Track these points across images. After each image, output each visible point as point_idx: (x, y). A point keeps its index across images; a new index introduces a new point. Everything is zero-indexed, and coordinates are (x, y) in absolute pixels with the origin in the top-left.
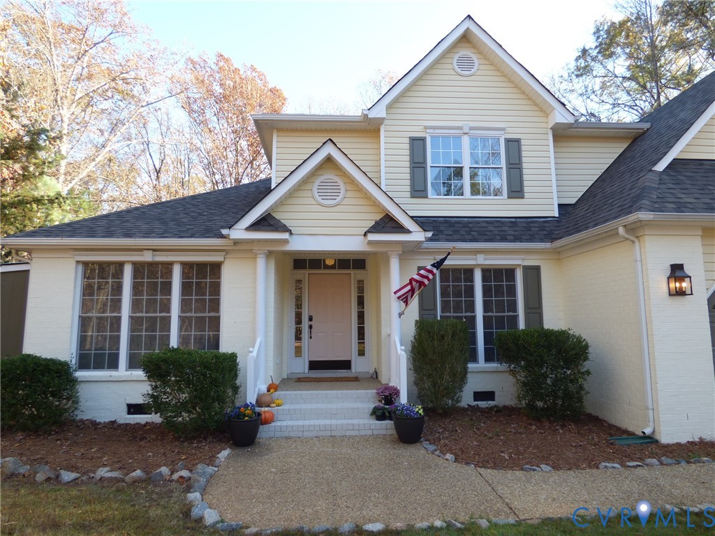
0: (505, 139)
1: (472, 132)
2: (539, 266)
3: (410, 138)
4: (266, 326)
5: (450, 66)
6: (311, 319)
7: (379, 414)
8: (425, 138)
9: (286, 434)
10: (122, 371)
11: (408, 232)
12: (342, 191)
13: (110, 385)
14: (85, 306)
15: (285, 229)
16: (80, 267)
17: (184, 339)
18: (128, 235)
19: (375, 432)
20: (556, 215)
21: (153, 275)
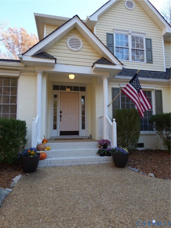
0: (145, 38)
1: (132, 34)
2: (161, 90)
3: (107, 33)
4: (42, 110)
5: (123, 5)
6: (61, 112)
7: (101, 153)
8: (113, 34)
9: (54, 165)
11: (114, 64)
12: (81, 44)
20: (165, 71)
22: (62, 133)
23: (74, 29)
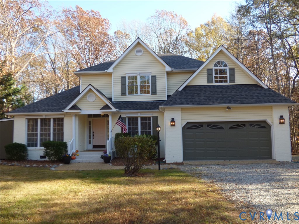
0: (151, 76)
2: (157, 116)
3: (121, 77)
4: (75, 135)
5: (134, 53)
6: (93, 133)
7: (102, 157)
8: (126, 77)
10: (39, 147)
11: (112, 109)
12: (95, 98)
13: (36, 151)
14: (29, 130)
15: (79, 109)
16: (27, 120)
17: (54, 139)
18: (39, 111)
19: (101, 161)
20: (167, 100)
21: (45, 122)
22: (94, 147)
23: (90, 89)
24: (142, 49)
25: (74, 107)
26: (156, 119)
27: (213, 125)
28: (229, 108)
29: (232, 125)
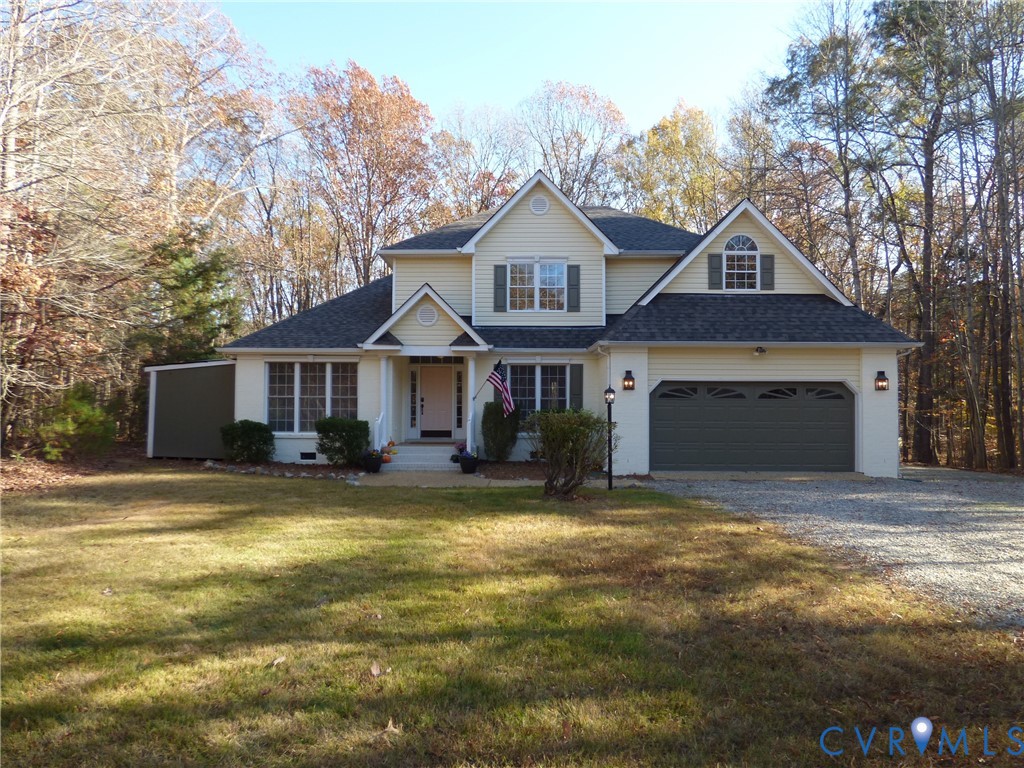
0: (568, 265)
1: (542, 260)
2: (583, 365)
3: (495, 266)
4: (387, 405)
5: (527, 207)
6: (422, 400)
7: (455, 459)
8: (506, 266)
9: (399, 469)
10: (296, 432)
11: (478, 345)
12: (436, 316)
13: (291, 441)
14: (272, 391)
15: (398, 343)
16: (267, 365)
17: (333, 412)
18: (297, 345)
19: (452, 469)
20: (604, 324)
21: (313, 371)
22: (425, 434)
23: (426, 295)
24: (546, 199)
25: (387, 338)
26: (578, 370)
27: (720, 389)
28: (761, 350)
29: (765, 391)
